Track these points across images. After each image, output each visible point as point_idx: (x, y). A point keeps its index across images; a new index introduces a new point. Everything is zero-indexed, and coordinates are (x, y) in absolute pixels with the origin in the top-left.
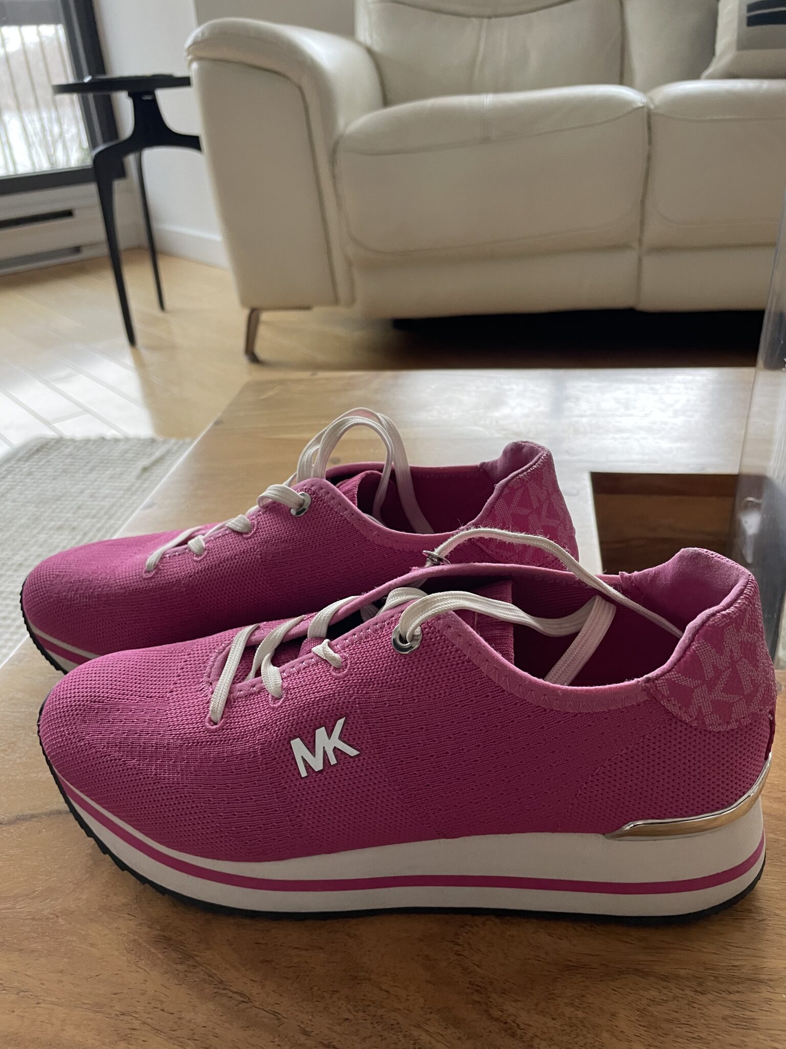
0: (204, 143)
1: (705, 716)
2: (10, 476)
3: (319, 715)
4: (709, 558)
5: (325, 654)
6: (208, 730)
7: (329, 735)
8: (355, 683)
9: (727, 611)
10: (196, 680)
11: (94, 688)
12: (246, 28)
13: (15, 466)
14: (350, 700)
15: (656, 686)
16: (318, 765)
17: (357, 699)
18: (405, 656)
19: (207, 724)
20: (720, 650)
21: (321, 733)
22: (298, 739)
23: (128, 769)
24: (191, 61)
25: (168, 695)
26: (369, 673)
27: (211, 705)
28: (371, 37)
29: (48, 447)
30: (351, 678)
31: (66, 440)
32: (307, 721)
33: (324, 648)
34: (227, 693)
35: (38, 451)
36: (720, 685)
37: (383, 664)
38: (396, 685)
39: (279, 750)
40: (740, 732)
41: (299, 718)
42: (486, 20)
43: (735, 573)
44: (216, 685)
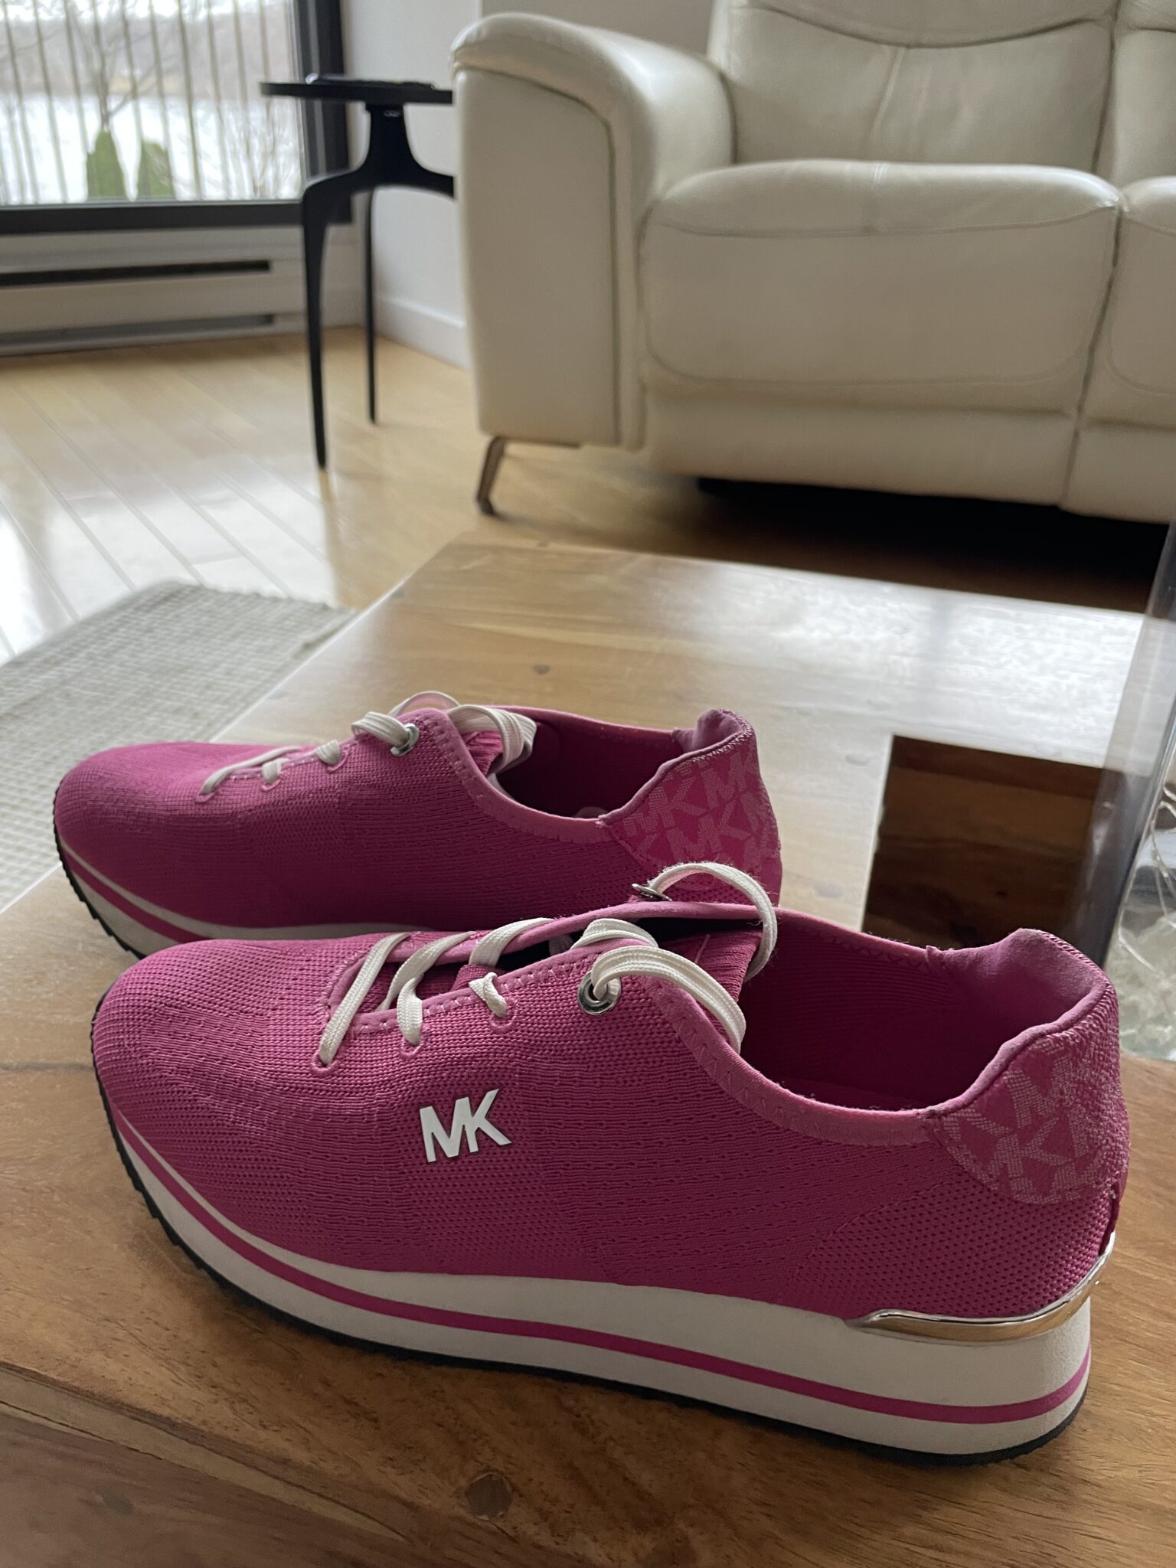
0: (459, 186)
1: (1011, 1179)
2: (122, 630)
3: (464, 1079)
4: (1055, 949)
5: (485, 994)
6: (313, 1072)
7: (474, 1109)
8: (519, 1043)
9: (1064, 1033)
10: (311, 998)
11: (174, 986)
12: (540, 31)
13: (133, 616)
14: (509, 1067)
15: (942, 1125)
16: (452, 1150)
17: (518, 1067)
18: (592, 1018)
19: (313, 1064)
20: (1044, 1090)
21: (462, 1105)
22: (430, 1108)
23: (198, 1108)
24: (457, 71)
25: (270, 1013)
26: (540, 1033)
27: (323, 1038)
28: (729, 57)
29: (181, 596)
30: (514, 1035)
31: (208, 590)
32: (446, 1085)
33: (485, 985)
34: (348, 1025)
35: (166, 599)
36: (1039, 1139)
37: (562, 1024)
38: (574, 1056)
39: (402, 1119)
40: (1063, 1210)
41: (436, 1078)
42: (902, 50)
43: (1087, 978)
44: (335, 1009)
